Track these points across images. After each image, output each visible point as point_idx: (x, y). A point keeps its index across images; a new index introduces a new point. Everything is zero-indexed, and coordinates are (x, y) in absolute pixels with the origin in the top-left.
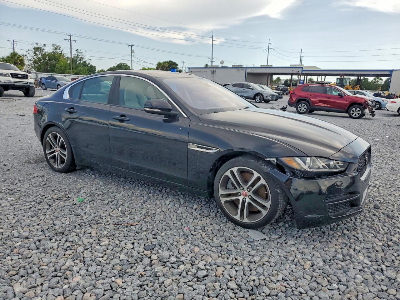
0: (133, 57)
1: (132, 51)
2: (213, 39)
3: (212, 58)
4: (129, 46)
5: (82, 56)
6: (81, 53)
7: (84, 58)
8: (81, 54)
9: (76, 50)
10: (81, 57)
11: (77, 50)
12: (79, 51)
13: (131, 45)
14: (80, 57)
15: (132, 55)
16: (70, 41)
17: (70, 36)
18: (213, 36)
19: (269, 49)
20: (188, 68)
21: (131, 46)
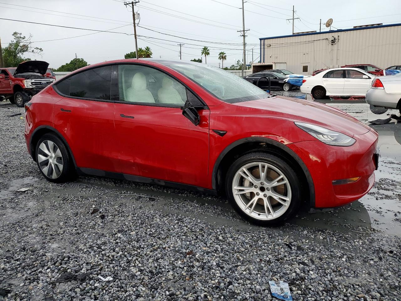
1: (134, 15)
3: (244, 31)
4: (126, 4)
5: (25, 44)
6: (23, 38)
7: (29, 46)
8: (23, 40)
9: (13, 35)
10: (24, 46)
11: (15, 33)
12: (19, 35)
13: (132, 3)
14: (21, 44)
15: (134, 23)
19: (293, 19)
20: (261, 39)
21: (131, 5)
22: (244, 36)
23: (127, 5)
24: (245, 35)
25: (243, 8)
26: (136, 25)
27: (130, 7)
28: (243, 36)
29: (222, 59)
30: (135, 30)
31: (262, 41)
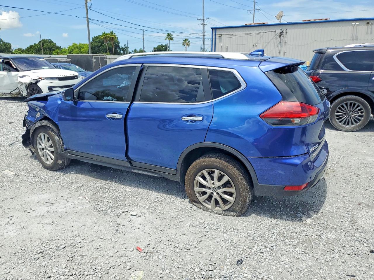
3: (203, 20)
15: (87, 6)
19: (254, 10)
20: (212, 29)
22: (204, 25)
24: (205, 23)
26: (88, 8)
28: (202, 24)
29: (185, 46)
30: (87, 13)
31: (214, 31)
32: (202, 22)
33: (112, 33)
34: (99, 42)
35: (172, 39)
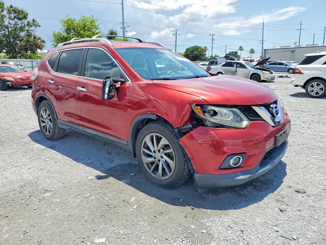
0: (213, 44)
1: (212, 39)
2: (264, 24)
16: (176, 35)
17: (176, 31)
18: (263, 22)
19: (301, 29)
21: (212, 36)
22: (263, 43)
23: (210, 36)
25: (263, 29)
27: (211, 36)
29: (251, 53)
30: (212, 45)
31: (265, 50)
32: (262, 41)
33: (205, 47)
34: (190, 52)
35: (242, 50)
